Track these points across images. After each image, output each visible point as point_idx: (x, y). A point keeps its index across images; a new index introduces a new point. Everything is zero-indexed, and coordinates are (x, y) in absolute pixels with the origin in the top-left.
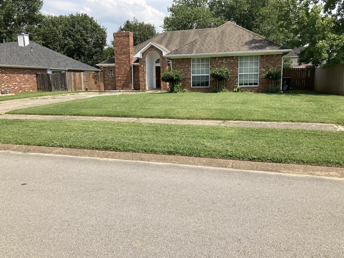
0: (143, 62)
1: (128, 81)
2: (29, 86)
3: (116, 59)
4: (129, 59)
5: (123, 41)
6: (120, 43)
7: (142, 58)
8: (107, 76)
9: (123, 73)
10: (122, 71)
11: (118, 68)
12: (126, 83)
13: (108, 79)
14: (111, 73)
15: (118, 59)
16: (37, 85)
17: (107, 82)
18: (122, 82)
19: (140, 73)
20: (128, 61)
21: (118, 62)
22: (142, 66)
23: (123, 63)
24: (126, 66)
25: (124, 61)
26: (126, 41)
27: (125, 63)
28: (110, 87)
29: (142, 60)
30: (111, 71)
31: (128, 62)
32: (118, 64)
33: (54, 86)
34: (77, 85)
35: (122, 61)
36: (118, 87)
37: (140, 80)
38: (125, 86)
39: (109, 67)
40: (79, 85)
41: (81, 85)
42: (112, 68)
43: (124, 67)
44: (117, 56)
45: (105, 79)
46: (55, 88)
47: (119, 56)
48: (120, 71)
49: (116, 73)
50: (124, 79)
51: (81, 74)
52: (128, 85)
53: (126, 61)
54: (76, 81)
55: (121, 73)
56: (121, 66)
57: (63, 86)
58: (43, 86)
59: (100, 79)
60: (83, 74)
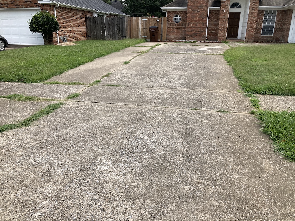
0: (226, 6)
1: (202, 29)
2: (80, 32)
3: (189, 1)
4: (207, 1)
7: (225, 0)
8: (172, 23)
9: (196, 19)
10: (196, 16)
11: (191, 13)
12: (199, 31)
13: (172, 27)
14: (177, 19)
15: (192, 1)
16: (86, 32)
17: (171, 30)
18: (194, 30)
19: (220, 19)
20: (205, 5)
21: (192, 6)
22: (224, 10)
23: (198, 7)
24: (202, 10)
25: (201, 3)
27: (201, 7)
28: (174, 36)
29: (226, 3)
30: (177, 16)
31: (205, 6)
32: (192, 8)
33: (109, 33)
34: (133, 33)
35: (197, 4)
36: (189, 36)
37: (219, 28)
38: (198, 35)
39: (175, 11)
40: (135, 33)
41: (138, 33)
42: (180, 13)
43: (199, 12)
45: (169, 27)
46: (110, 36)
48: (193, 16)
49: (187, 18)
50: (198, 27)
51: (139, 19)
52: (201, 34)
54: (131, 28)
55: (195, 19)
56: (195, 10)
57: (121, 33)
58: (94, 33)
59: (162, 26)
60: (142, 19)
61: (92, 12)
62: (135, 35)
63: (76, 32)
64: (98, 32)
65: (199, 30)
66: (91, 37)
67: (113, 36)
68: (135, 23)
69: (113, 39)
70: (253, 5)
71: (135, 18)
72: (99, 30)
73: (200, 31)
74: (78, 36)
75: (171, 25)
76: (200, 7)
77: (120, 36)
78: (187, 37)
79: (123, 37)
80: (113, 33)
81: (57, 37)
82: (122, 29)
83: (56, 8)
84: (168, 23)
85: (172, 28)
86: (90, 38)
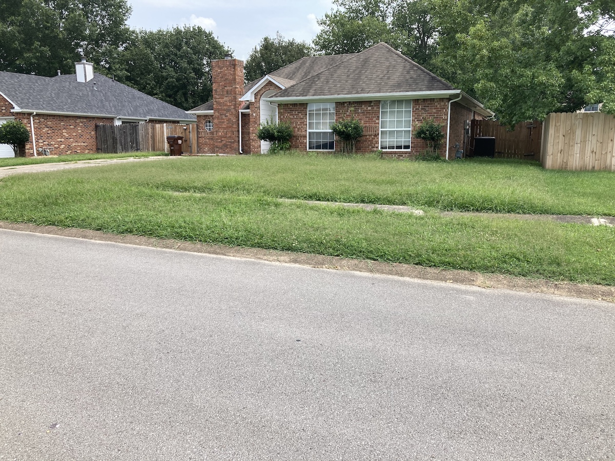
0: (256, 109)
1: (234, 139)
2: (82, 144)
3: (215, 103)
4: (235, 103)
5: (226, 75)
6: (222, 77)
7: (254, 101)
9: (225, 126)
10: (224, 122)
11: (218, 118)
12: (229, 142)
14: (210, 126)
15: (218, 103)
16: (97, 144)
17: (202, 140)
18: (223, 141)
19: (251, 126)
21: (218, 109)
22: (254, 115)
23: (225, 110)
24: (230, 114)
25: (228, 106)
26: (231, 74)
28: (207, 148)
29: (255, 105)
30: (210, 122)
31: (234, 108)
32: (219, 112)
33: (122, 145)
34: (158, 144)
35: (223, 106)
36: (218, 148)
38: (229, 146)
39: (206, 116)
40: (160, 144)
41: (163, 145)
42: (211, 118)
43: (227, 116)
44: (217, 98)
45: (200, 136)
46: (122, 148)
47: (219, 98)
48: (220, 122)
49: (215, 125)
50: (227, 136)
51: (163, 127)
52: (233, 145)
53: (230, 106)
54: (155, 138)
55: (223, 126)
56: (222, 115)
57: (135, 145)
58: (104, 145)
59: (191, 135)
60: (166, 126)
62: (160, 147)
63: (74, 144)
64: (108, 143)
65: (230, 140)
66: (103, 150)
67: (125, 148)
68: (159, 131)
69: (126, 151)
71: (159, 125)
72: (110, 141)
73: (231, 142)
74: (79, 148)
75: (203, 134)
76: (228, 110)
80: (125, 144)
81: (32, 149)
82: (136, 139)
83: (33, 116)
84: (197, 131)
85: (204, 137)
86: (100, 150)
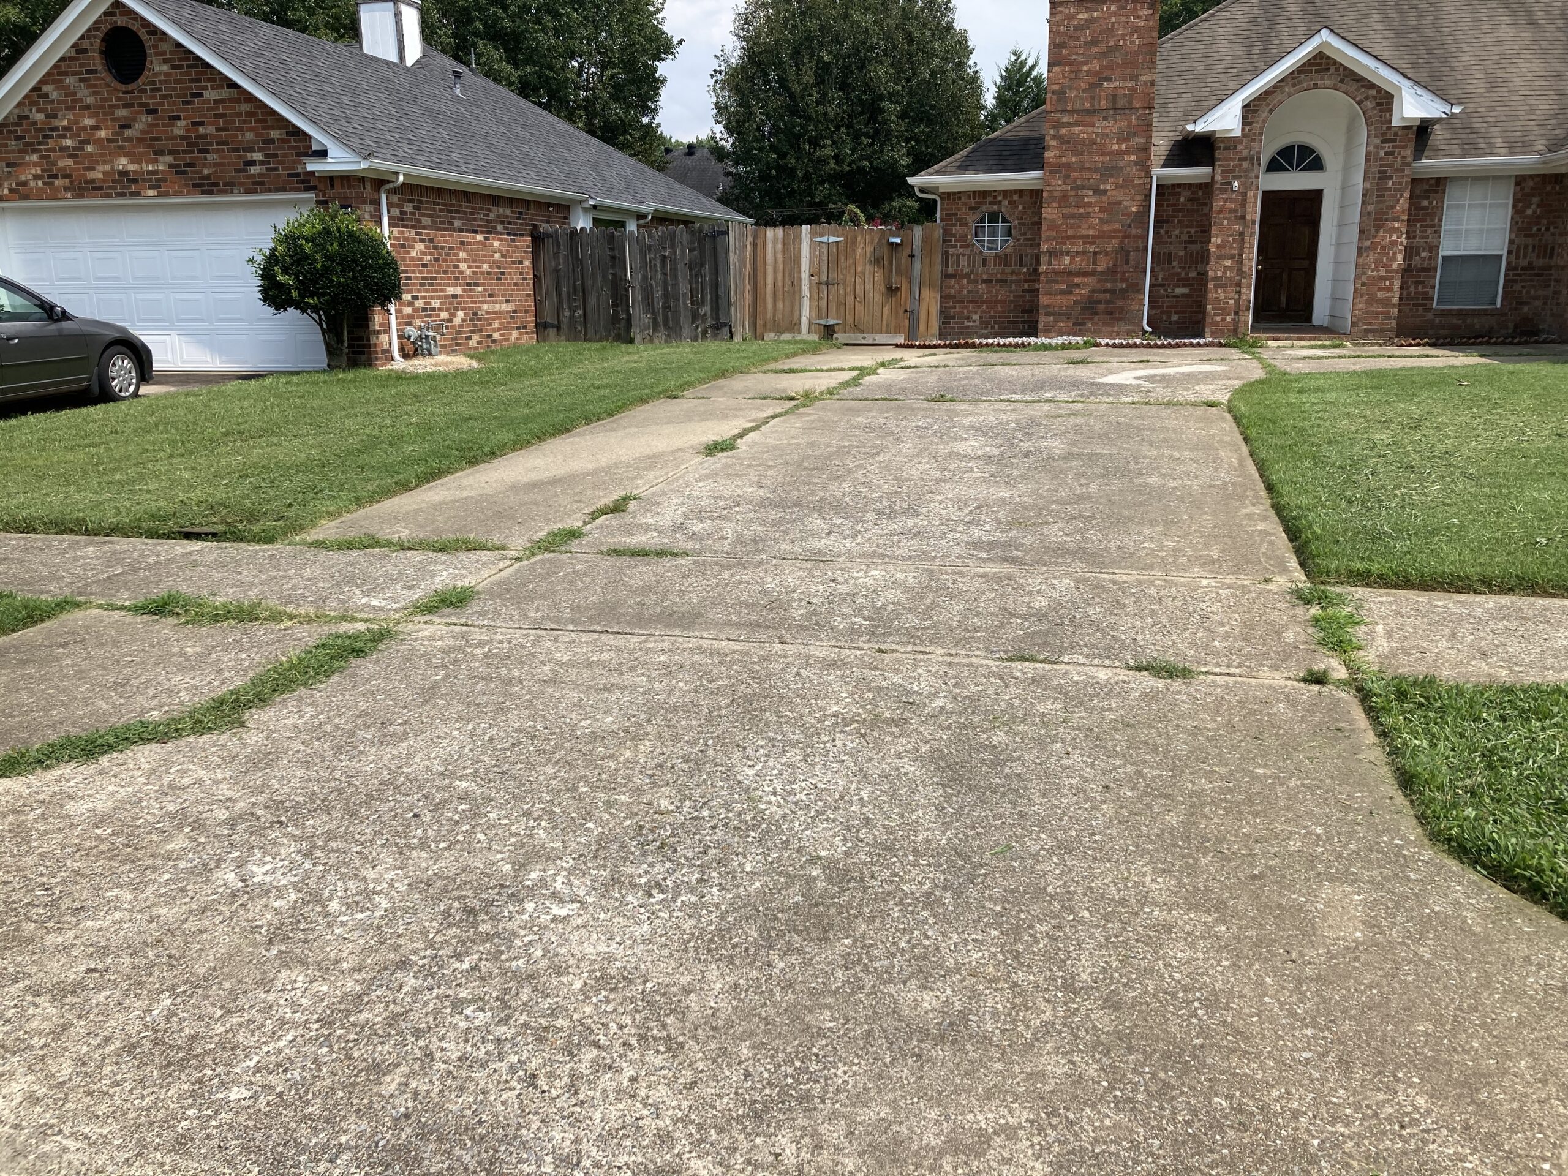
0: (1245, 164)
1: (1122, 281)
2: (504, 306)
3: (1053, 143)
4: (1143, 140)
5: (1111, 32)
6: (1094, 43)
7: (1238, 133)
8: (968, 251)
9: (1091, 232)
10: (1088, 216)
12: (1105, 291)
13: (967, 270)
14: (993, 232)
15: (1067, 143)
16: (538, 303)
17: (962, 287)
18: (1078, 286)
19: (1214, 230)
20: (1133, 158)
21: (1068, 164)
22: (1235, 185)
23: (1095, 170)
24: (1119, 187)
25: (1111, 152)
26: (1137, 30)
27: (1112, 169)
28: (976, 317)
29: (1240, 147)
31: (1135, 163)
32: (1067, 177)
33: (650, 307)
34: (770, 306)
35: (1091, 154)
36: (1053, 314)
37: (1211, 274)
38: (1101, 308)
39: (980, 196)
40: (780, 305)
41: (792, 306)
42: (1005, 203)
43: (1105, 193)
44: (1063, 125)
45: (951, 270)
46: (654, 321)
47: (1076, 124)
48: (1072, 216)
49: (1044, 227)
50: (1099, 269)
51: (798, 238)
52: (1119, 303)
53: (1121, 153)
54: (760, 282)
55: (1083, 233)
56: (1082, 188)
57: (706, 309)
58: (573, 310)
59: (917, 266)
60: (813, 234)
61: (563, 208)
62: (779, 316)
63: (485, 307)
64: (592, 301)
65: (1109, 286)
66: (558, 328)
67: (666, 325)
68: (780, 256)
69: (668, 336)
70: (1382, 153)
71: (780, 231)
72: (599, 296)
73: (1112, 292)
74: (496, 325)
75: (964, 261)
76: (1110, 171)
77: (704, 321)
78: (1043, 320)
79: (717, 327)
80: (666, 307)
81: (387, 331)
82: (716, 286)
83: (389, 192)
84: (946, 254)
85: (967, 276)
86: (552, 332)
